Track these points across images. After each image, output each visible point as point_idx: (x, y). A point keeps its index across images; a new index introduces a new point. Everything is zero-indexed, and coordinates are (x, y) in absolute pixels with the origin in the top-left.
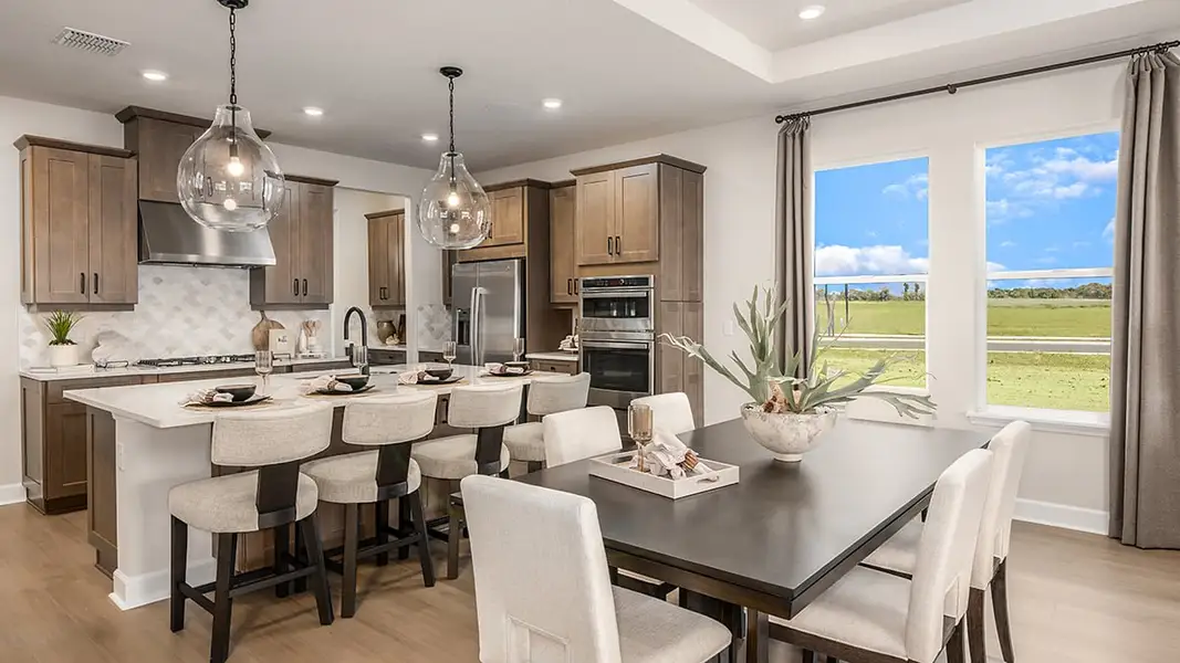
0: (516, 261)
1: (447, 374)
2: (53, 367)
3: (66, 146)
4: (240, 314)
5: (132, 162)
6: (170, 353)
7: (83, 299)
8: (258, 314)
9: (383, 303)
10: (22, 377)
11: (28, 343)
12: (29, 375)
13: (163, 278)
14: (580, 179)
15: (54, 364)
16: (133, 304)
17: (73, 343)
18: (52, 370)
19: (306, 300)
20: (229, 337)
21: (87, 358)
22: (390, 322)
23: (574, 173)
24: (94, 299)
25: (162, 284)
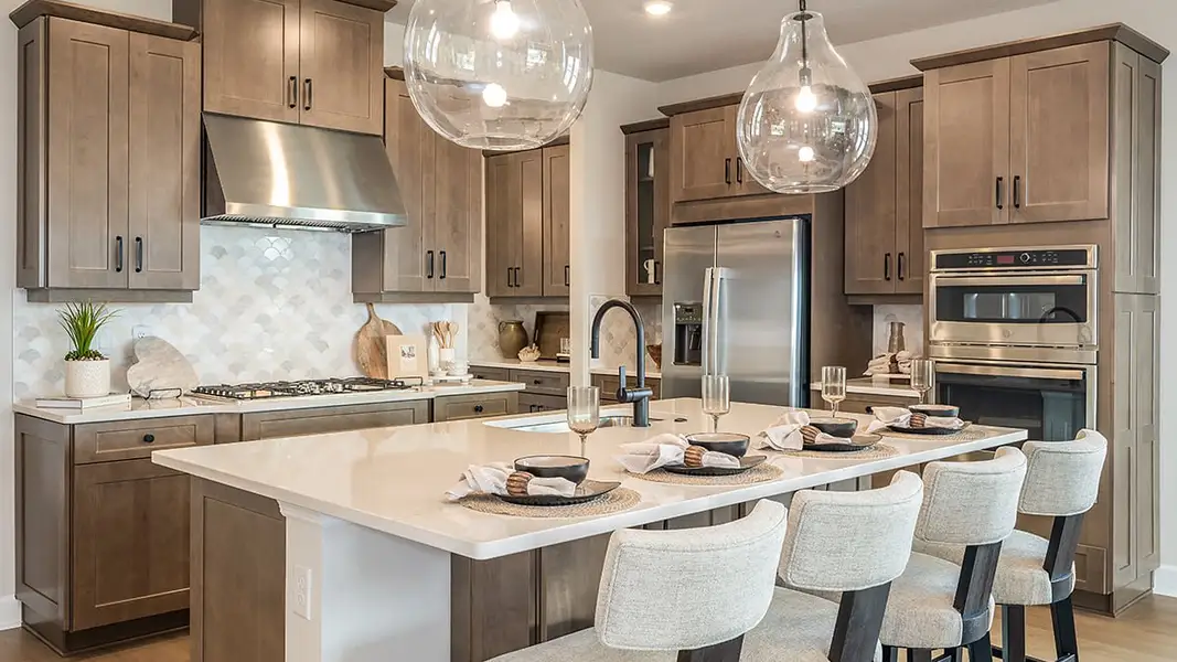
0: (795, 221)
1: (845, 431)
2: (70, 398)
3: (97, 17)
4: (337, 310)
5: (192, 48)
6: (237, 373)
7: (117, 280)
8: (363, 309)
9: (511, 292)
10: (17, 413)
11: (29, 355)
12: (33, 410)
13: (226, 247)
14: (930, 77)
15: (75, 393)
16: (191, 291)
17: (102, 358)
18: (72, 404)
19: (443, 286)
20: (323, 346)
21: (119, 383)
22: (519, 324)
23: (923, 64)
24: (136, 281)
25: (225, 257)
